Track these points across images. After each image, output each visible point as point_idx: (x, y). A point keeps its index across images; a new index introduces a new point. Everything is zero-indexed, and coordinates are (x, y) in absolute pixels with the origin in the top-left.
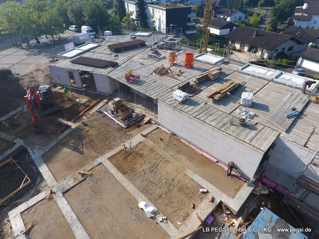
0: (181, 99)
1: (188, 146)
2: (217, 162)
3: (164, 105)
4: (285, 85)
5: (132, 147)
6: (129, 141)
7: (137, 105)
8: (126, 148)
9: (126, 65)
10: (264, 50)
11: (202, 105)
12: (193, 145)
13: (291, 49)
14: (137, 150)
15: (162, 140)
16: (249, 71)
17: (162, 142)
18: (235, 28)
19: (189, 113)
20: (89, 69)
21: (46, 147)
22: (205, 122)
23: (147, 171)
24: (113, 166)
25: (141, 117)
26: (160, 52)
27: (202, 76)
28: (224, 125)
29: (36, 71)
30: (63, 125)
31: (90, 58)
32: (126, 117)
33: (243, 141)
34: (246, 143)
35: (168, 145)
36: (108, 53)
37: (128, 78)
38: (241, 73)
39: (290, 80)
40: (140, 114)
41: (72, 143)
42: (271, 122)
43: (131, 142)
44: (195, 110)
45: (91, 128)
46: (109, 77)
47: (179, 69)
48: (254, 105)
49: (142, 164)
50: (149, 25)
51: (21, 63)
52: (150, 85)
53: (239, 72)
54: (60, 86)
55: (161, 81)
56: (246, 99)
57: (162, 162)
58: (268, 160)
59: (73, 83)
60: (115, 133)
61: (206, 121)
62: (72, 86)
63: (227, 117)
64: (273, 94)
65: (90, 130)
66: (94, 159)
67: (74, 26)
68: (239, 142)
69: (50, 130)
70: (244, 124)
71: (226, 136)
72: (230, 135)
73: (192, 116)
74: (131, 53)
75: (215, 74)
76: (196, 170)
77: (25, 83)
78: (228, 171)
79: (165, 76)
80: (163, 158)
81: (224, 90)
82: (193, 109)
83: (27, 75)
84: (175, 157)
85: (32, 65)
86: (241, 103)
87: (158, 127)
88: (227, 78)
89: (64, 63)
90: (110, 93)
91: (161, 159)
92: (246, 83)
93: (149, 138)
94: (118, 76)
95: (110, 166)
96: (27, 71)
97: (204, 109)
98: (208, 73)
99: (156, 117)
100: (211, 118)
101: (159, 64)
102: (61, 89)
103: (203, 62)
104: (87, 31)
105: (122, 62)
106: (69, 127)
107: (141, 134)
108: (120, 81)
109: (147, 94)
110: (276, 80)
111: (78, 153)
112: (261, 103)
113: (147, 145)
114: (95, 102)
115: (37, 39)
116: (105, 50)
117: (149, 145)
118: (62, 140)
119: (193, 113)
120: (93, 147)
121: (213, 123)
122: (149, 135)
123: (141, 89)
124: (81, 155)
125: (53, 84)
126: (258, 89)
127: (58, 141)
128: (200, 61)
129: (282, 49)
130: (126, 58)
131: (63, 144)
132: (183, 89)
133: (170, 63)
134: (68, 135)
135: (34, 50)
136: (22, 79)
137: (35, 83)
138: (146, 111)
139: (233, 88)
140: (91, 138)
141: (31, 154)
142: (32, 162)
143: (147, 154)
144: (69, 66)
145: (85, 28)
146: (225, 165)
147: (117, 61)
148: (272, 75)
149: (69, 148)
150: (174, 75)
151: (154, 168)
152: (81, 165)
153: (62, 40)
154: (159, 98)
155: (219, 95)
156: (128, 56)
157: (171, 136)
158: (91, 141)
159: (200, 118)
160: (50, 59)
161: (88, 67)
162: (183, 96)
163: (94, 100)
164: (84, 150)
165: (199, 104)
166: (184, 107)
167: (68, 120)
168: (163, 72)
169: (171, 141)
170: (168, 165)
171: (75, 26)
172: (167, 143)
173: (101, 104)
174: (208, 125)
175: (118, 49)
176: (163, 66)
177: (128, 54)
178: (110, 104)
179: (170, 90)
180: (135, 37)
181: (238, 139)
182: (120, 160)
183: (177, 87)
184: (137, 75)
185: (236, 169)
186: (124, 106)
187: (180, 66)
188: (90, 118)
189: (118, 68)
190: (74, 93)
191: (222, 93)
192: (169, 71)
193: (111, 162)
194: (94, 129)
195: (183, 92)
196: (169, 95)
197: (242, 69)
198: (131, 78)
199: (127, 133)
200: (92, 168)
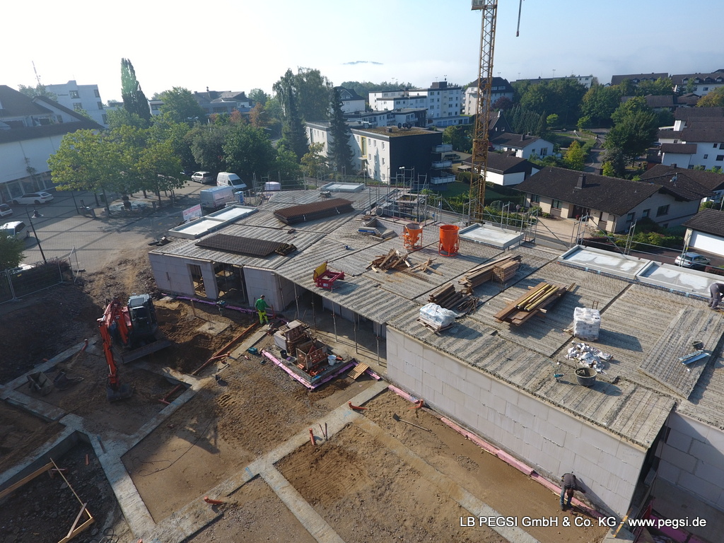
0: (439, 324)
1: (460, 433)
2: (534, 473)
3: (401, 338)
4: (667, 290)
5: (329, 436)
6: (322, 422)
7: (339, 337)
8: (315, 438)
9: (314, 251)
10: (605, 216)
11: (487, 336)
12: (472, 430)
13: (662, 211)
14: (340, 443)
15: (397, 418)
16: (580, 261)
17: (398, 424)
18: (534, 171)
19: (459, 354)
20: (236, 259)
21: (132, 436)
22: (499, 377)
23: (368, 497)
24: (287, 483)
25: (348, 363)
26: (383, 224)
27: (480, 272)
28: (543, 383)
29: (120, 264)
30: (172, 382)
31: (236, 237)
32: (313, 364)
33: (592, 421)
34: (600, 425)
35: (414, 431)
36: (274, 227)
37: (319, 279)
38: (565, 265)
39: (676, 279)
40: (345, 357)
41: (192, 426)
42: (651, 375)
43: (326, 424)
44: (471, 349)
45: (236, 389)
46: (276, 275)
47: (428, 258)
48: (604, 337)
49: (355, 479)
50: (354, 168)
51: (91, 247)
52: (368, 293)
53: (560, 263)
54: (169, 295)
55: (390, 284)
56: (585, 324)
57: (401, 473)
58: (656, 469)
59: (197, 289)
60: (289, 401)
61: (501, 373)
62: (196, 295)
63: (547, 365)
64: (643, 311)
65: (232, 395)
66: (241, 465)
67: (202, 173)
68: (582, 423)
69: (143, 394)
70: (587, 381)
71: (550, 410)
72: (559, 406)
73: (467, 362)
74: (322, 227)
75: (508, 268)
76: (485, 494)
77: (96, 290)
78: (563, 497)
79: (399, 273)
80: (402, 463)
81: (532, 302)
82: (467, 345)
83: (101, 273)
84: (431, 460)
85: (111, 252)
86: (575, 332)
87: (388, 388)
88: (535, 276)
89: (182, 247)
90: (278, 309)
91: (398, 466)
92: (578, 287)
93: (367, 413)
94: (297, 273)
95: (279, 484)
96: (103, 265)
97: (493, 346)
98: (492, 267)
99: (383, 365)
100: (510, 367)
101: (383, 249)
102: (171, 302)
103: (477, 242)
104: (229, 183)
105: (305, 244)
106: (185, 387)
107: (350, 404)
108: (301, 284)
109: (361, 312)
110: (643, 279)
111: (204, 451)
112: (620, 332)
113: (365, 430)
114: (244, 329)
115: (126, 199)
116: (268, 219)
117: (368, 431)
118: (170, 417)
119: (469, 355)
120: (239, 436)
121: (517, 379)
122: (367, 407)
123: (349, 302)
124: (213, 455)
125: (155, 291)
126: (608, 300)
127: (160, 421)
128: (472, 241)
129: (645, 211)
130: (312, 236)
131: (171, 428)
132: (442, 302)
133: (407, 245)
134: (183, 406)
135: (118, 221)
136: (90, 282)
137: (118, 289)
138: (359, 351)
139: (552, 298)
140: (235, 413)
141: (98, 451)
142: (99, 472)
143: (365, 452)
144: (193, 253)
145: (224, 177)
146: (554, 483)
147: (294, 241)
148: (634, 269)
149: (185, 439)
150: (418, 271)
151: (383, 488)
152: (212, 479)
153: (177, 200)
154: (390, 322)
155: (522, 315)
156: (317, 231)
157: (417, 409)
158: (235, 421)
159: (486, 366)
160: (150, 240)
161: (233, 256)
162: (442, 318)
163: (241, 326)
164: (219, 442)
165: (481, 335)
166: (448, 342)
167: (183, 372)
168: (392, 265)
169: (420, 420)
170: (417, 482)
171: (205, 173)
172: (409, 427)
173: (257, 335)
174: (505, 383)
175: (294, 218)
176: (393, 253)
177: (317, 229)
178: (278, 334)
179: (412, 303)
180: (329, 194)
181: (580, 416)
182: (302, 467)
183: (427, 297)
184: (337, 272)
185: (583, 492)
186: (309, 339)
187: (430, 252)
188: (232, 366)
189: (297, 258)
190: (198, 311)
191: (528, 309)
192: (407, 263)
193: (282, 473)
194: (240, 392)
195: (442, 308)
196: (410, 315)
197: (565, 257)
198: (326, 278)
199: (317, 402)
200: (238, 487)
